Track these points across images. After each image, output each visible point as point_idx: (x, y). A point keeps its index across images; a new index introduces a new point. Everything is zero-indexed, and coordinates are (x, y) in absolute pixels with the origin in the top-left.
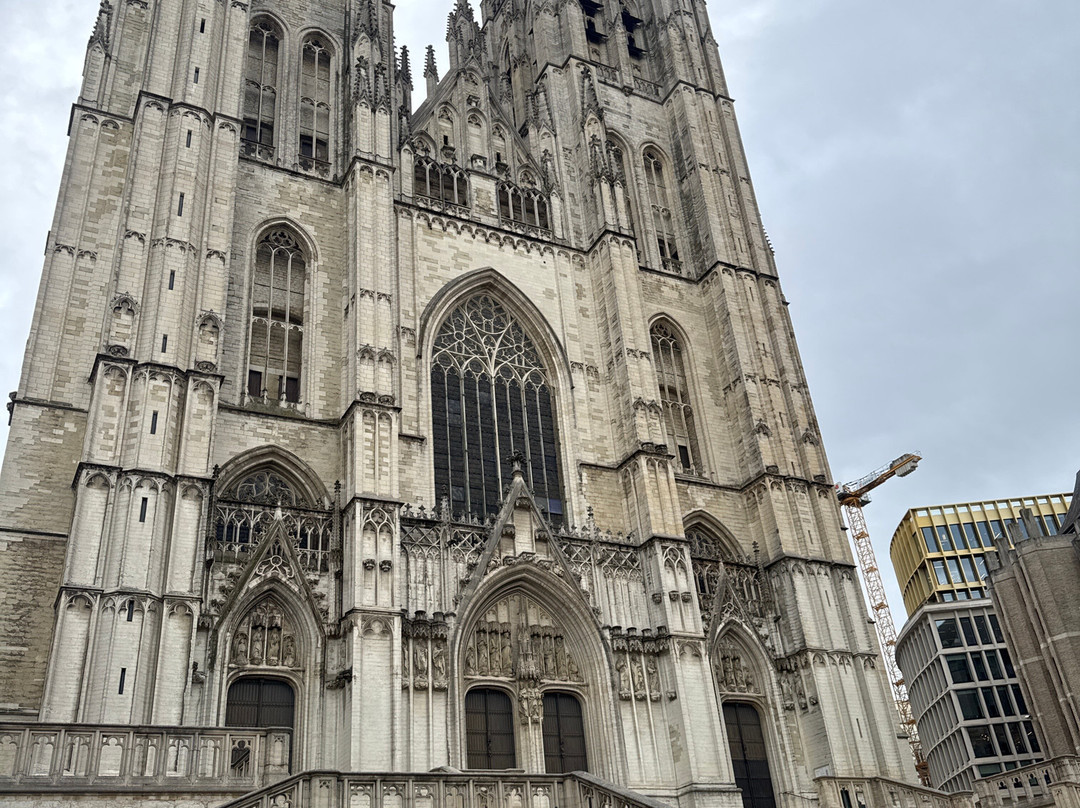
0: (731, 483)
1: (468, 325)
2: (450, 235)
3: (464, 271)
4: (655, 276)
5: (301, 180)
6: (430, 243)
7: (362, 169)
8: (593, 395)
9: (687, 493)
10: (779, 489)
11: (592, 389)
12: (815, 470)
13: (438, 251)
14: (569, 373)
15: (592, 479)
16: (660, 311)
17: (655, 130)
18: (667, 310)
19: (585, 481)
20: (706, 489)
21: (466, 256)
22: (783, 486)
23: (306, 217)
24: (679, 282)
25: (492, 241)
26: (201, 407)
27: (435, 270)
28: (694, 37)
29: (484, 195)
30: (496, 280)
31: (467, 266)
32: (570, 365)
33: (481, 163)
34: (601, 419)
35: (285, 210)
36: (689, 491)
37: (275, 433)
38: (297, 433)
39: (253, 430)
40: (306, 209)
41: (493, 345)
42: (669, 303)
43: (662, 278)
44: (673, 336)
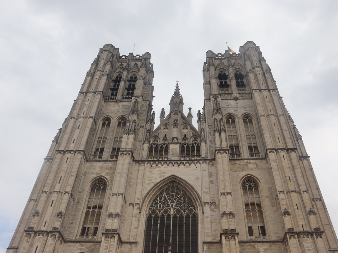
0: (279, 239)
1: (165, 197)
2: (159, 167)
3: (163, 178)
4: (245, 161)
5: (108, 162)
6: (150, 172)
7: (121, 154)
8: (213, 213)
9: (255, 247)
10: (295, 238)
11: (213, 211)
12: (314, 225)
13: (154, 173)
14: (202, 207)
15: (209, 248)
16: (246, 174)
17: (248, 109)
18: (250, 173)
19: (205, 249)
20: (265, 244)
21: (164, 173)
22: (296, 236)
23: (107, 174)
24: (256, 161)
25: (175, 165)
26: (52, 242)
27: (151, 180)
28: (260, 74)
29: (174, 150)
30: (175, 179)
31: (164, 176)
32: (203, 204)
33: (175, 140)
34: (216, 223)
35: (101, 173)
36: (256, 246)
37: (84, 247)
38: (91, 247)
39: (77, 248)
40: (108, 171)
41: (174, 202)
42: (251, 170)
43: (248, 161)
44: (254, 182)
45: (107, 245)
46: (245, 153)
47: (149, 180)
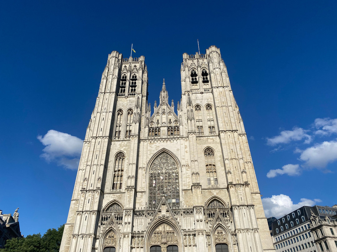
0: (225, 187)
1: (159, 162)
2: (155, 143)
3: (158, 150)
4: (206, 137)
5: (124, 141)
6: (150, 146)
7: (132, 137)
8: (187, 172)
9: (211, 192)
10: (233, 188)
11: (187, 171)
12: (245, 180)
13: (152, 147)
14: (181, 168)
15: (185, 193)
16: (207, 146)
17: (209, 100)
18: (209, 145)
19: (183, 194)
20: (217, 190)
21: (159, 147)
22: (234, 187)
23: (125, 149)
24: (213, 137)
25: (164, 141)
26: (97, 196)
27: (151, 152)
28: (219, 73)
29: (164, 131)
30: (165, 150)
31: (159, 149)
32: (182, 166)
33: (164, 124)
34: (189, 177)
35: (121, 149)
37: (115, 197)
38: (119, 196)
39: (111, 197)
40: (124, 147)
41: (165, 165)
42: (210, 143)
43: (208, 137)
44: (212, 151)
45: (128, 195)
46: (206, 131)
47: (150, 152)
